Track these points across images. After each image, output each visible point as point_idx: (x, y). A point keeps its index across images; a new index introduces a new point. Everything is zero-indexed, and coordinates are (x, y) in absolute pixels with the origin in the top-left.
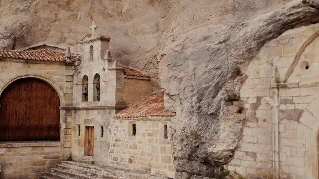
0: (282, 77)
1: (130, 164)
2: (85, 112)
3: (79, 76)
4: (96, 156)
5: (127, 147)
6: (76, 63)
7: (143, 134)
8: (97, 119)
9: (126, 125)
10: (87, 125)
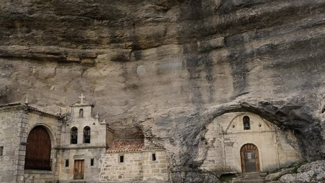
0: (225, 130)
1: (120, 179)
2: (74, 150)
3: (67, 127)
4: (86, 178)
5: (117, 169)
6: (65, 118)
7: (131, 161)
8: (87, 154)
9: (116, 157)
10: (77, 159)
